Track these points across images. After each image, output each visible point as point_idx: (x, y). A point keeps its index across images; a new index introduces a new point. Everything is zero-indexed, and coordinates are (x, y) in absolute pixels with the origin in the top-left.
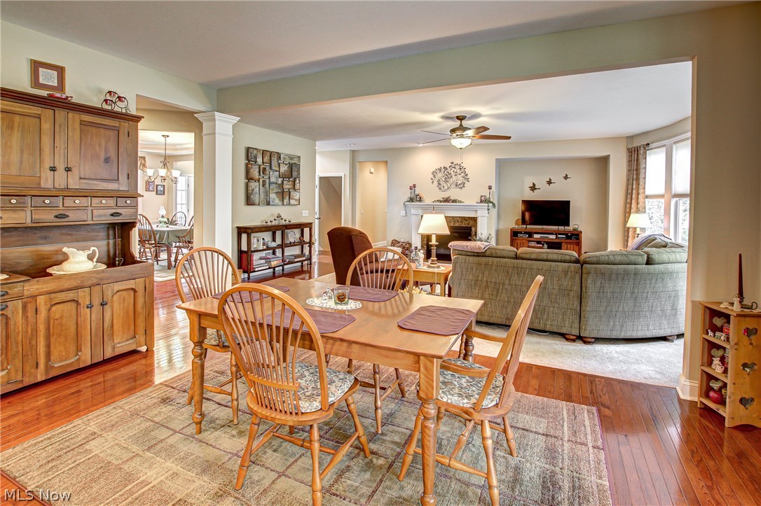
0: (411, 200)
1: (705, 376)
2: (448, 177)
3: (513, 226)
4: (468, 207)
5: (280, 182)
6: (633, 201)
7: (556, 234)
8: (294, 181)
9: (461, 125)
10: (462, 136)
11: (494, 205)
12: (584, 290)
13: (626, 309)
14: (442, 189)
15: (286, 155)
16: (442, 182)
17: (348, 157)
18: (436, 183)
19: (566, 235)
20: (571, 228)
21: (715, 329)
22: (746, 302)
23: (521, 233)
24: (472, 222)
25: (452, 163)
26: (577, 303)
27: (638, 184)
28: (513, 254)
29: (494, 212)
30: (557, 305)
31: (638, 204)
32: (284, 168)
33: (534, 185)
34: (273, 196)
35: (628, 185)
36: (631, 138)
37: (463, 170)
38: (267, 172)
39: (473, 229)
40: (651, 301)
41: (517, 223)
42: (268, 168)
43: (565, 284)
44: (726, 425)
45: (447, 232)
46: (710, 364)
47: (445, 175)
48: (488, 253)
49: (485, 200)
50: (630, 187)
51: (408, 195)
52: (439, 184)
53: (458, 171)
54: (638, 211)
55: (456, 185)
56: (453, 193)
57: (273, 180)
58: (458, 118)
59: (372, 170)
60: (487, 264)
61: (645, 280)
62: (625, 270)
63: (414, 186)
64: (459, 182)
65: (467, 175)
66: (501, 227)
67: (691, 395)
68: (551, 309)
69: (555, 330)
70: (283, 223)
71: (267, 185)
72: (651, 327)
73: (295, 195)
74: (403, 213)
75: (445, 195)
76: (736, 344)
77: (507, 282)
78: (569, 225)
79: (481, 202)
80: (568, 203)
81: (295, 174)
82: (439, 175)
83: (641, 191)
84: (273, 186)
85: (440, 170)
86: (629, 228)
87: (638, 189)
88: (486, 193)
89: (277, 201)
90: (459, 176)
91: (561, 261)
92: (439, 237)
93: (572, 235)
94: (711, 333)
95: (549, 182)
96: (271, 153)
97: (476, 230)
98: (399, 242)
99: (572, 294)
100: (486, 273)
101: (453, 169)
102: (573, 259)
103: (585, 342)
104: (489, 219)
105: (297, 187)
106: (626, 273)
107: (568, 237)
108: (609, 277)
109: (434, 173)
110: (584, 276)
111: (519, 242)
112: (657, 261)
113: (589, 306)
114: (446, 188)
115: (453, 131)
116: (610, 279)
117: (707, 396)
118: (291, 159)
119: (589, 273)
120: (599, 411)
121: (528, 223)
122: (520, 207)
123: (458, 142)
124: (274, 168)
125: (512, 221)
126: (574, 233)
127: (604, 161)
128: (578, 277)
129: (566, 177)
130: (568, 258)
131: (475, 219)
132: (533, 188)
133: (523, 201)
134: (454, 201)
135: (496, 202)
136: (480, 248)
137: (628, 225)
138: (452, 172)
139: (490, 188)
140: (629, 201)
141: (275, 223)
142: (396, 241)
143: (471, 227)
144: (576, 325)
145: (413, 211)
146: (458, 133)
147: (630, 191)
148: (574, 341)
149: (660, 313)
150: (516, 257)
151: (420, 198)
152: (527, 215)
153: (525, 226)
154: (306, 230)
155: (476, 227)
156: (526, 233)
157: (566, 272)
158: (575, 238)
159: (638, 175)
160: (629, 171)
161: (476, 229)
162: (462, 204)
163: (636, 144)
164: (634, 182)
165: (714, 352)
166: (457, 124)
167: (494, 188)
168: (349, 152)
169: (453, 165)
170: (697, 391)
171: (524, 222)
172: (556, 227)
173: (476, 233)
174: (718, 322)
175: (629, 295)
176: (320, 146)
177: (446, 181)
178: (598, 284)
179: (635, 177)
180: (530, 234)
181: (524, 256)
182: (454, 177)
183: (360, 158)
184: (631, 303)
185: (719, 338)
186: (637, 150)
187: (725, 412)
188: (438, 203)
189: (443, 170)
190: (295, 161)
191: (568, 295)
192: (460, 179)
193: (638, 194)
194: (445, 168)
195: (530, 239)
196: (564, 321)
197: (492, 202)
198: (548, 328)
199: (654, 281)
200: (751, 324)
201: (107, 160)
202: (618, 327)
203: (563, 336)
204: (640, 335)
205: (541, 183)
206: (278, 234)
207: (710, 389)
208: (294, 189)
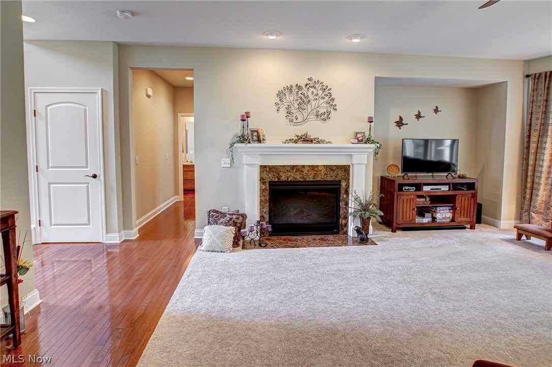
0: (243, 139)
2: (303, 102)
4: (337, 150)
7: (449, 185)
14: (295, 121)
16: (293, 110)
18: (283, 111)
23: (406, 185)
24: (341, 174)
25: (310, 79)
33: (401, 119)
36: (527, 62)
37: (327, 92)
39: (343, 184)
47: (298, 98)
51: (237, 129)
52: (289, 113)
53: (320, 93)
55: (317, 116)
56: (313, 128)
63: (247, 115)
64: (322, 111)
65: (333, 100)
74: (225, 162)
75: (300, 130)
82: (289, 98)
85: (290, 89)
88: (364, 127)
90: (322, 101)
95: (418, 116)
97: (348, 186)
98: (223, 215)
101: (311, 90)
104: (367, 168)
109: (280, 95)
111: (405, 198)
114: (300, 119)
129: (436, 110)
131: (346, 169)
132: (400, 124)
134: (315, 141)
138: (310, 93)
139: (370, 120)
142: (217, 212)
143: (340, 181)
145: (245, 159)
155: (348, 180)
156: (411, 185)
161: (348, 183)
162: (329, 145)
167: (375, 121)
168: (111, 47)
169: (311, 83)
173: (347, 189)
177: (300, 109)
180: (418, 187)
182: (313, 103)
188: (290, 144)
189: (295, 90)
192: (323, 106)
194: (299, 87)
195: (419, 193)
205: (409, 116)
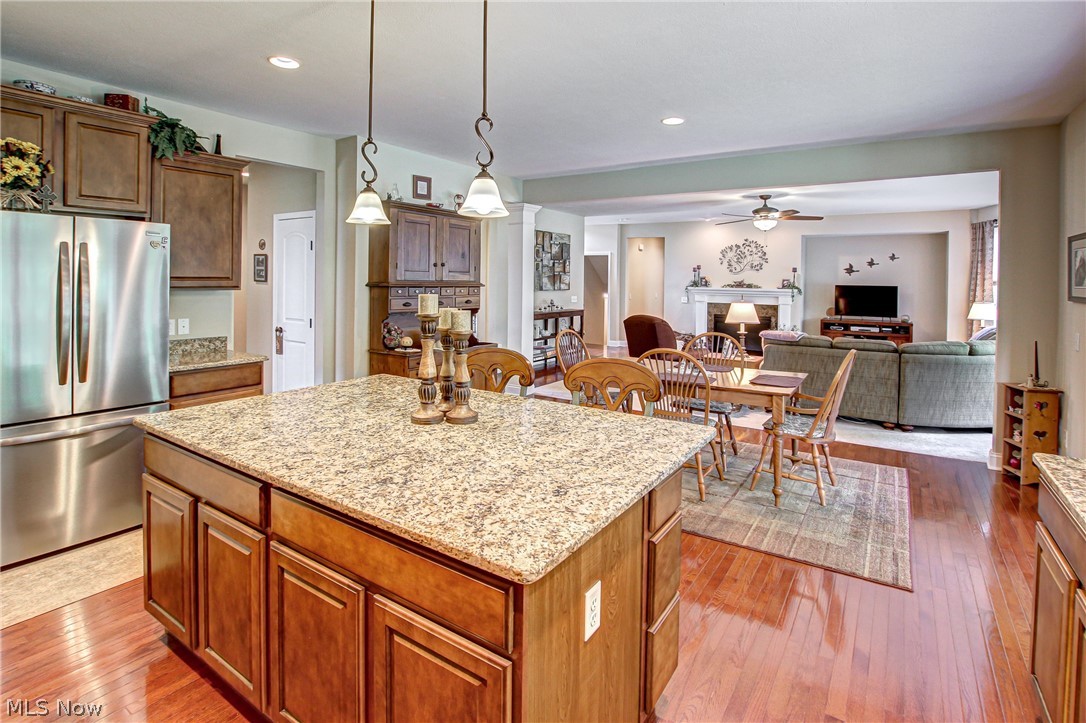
0: (695, 284)
1: (1007, 446)
2: (741, 257)
3: (824, 316)
4: (767, 294)
5: (551, 265)
6: (978, 288)
7: (880, 327)
8: (564, 263)
9: (765, 205)
10: (766, 218)
11: (800, 291)
12: (902, 379)
13: (946, 399)
14: (734, 271)
15: (557, 234)
16: (733, 263)
17: (615, 233)
18: (726, 264)
19: (893, 327)
20: (899, 319)
21: (1016, 405)
22: (1041, 382)
23: (834, 325)
24: (771, 312)
25: (746, 240)
26: (894, 392)
27: (984, 267)
28: (828, 344)
29: (800, 299)
30: (874, 394)
31: (983, 291)
32: (555, 249)
33: (851, 266)
34: (545, 280)
35: (972, 268)
36: (976, 211)
37: (760, 249)
38: (540, 254)
39: (773, 320)
40: (974, 391)
41: (829, 313)
42: (541, 250)
43: (883, 373)
44: (1021, 483)
45: (757, 321)
46: (1012, 436)
47: (736, 255)
48: (801, 343)
49: (787, 285)
50: (974, 271)
51: (691, 278)
52: (730, 265)
53: (754, 250)
54: (983, 300)
55: (752, 267)
56: (748, 276)
57: (545, 262)
58: (762, 197)
59: (642, 247)
60: (801, 353)
61: (967, 370)
62: (945, 360)
63: (699, 268)
64: (755, 264)
65: (765, 254)
66: (808, 317)
67: (997, 465)
68: (868, 397)
69: (873, 418)
70: (555, 310)
71: (540, 269)
72: (974, 418)
73: (565, 278)
74: (684, 299)
75: (738, 279)
76: (1029, 415)
77: (822, 371)
78: (896, 316)
79: (784, 287)
80: (894, 290)
81: (565, 255)
82: (730, 255)
83: (987, 276)
84: (545, 269)
85: (731, 249)
86: (972, 321)
87: (983, 274)
88: (790, 276)
89: (549, 286)
90: (755, 256)
91: (879, 351)
92: (749, 327)
93: (901, 327)
94: (1011, 409)
95: (871, 264)
96: (544, 233)
99: (890, 382)
100: (800, 362)
101: (748, 248)
102: (891, 348)
103: (904, 430)
104: (794, 307)
105: (567, 270)
106: (947, 363)
107: (895, 330)
108: (929, 366)
109: (723, 253)
110: (902, 365)
111: (832, 332)
112: (980, 352)
113: (907, 394)
114: (738, 269)
115: (756, 212)
116: (929, 368)
117: (1009, 464)
118: (562, 238)
119: (908, 362)
120: (908, 472)
121: (843, 312)
122: (833, 293)
123: (762, 224)
124: (546, 249)
125: (822, 310)
126: (904, 325)
127: (942, 239)
128: (896, 366)
129: (893, 258)
130: (885, 348)
131: (775, 308)
132: (850, 270)
133: (837, 286)
134: (749, 286)
135: (802, 287)
136: (793, 337)
137: (970, 317)
138: (746, 251)
139: (795, 270)
140: (972, 287)
141: (548, 310)
143: (770, 317)
144: (895, 413)
145: (697, 298)
146: (762, 214)
147: (974, 276)
148: (892, 429)
149: (984, 404)
150: (832, 346)
151: (706, 282)
152: (842, 303)
153: (839, 317)
154: (577, 319)
155: (776, 317)
156: (840, 325)
157: (883, 361)
158: (904, 331)
159: (983, 256)
160: (973, 251)
161: (777, 319)
162: (759, 289)
163: (981, 219)
164: (979, 265)
165: (1015, 425)
166: (760, 203)
167: (799, 271)
168: (616, 228)
169: (747, 243)
170: (1001, 461)
171: (838, 311)
172: (880, 319)
173: (776, 324)
174: (1017, 399)
175: (950, 385)
176: (589, 221)
177: (738, 262)
178: (917, 372)
179: (980, 259)
180: (847, 327)
181: (839, 345)
182: (749, 257)
183: (630, 234)
184: (952, 393)
185: (1019, 413)
186: (982, 225)
187: (1020, 474)
188: (728, 288)
189: (735, 248)
190: (565, 241)
191: (886, 383)
192: (756, 260)
193: (984, 279)
194: (738, 247)
195: (846, 332)
196: (881, 408)
197: (797, 288)
198: (865, 417)
199: (976, 372)
200: (1042, 399)
201: (463, 255)
202: (938, 415)
203: (881, 424)
204: (962, 424)
205: (861, 263)
206: (551, 322)
207: (1011, 457)
208: (564, 272)
